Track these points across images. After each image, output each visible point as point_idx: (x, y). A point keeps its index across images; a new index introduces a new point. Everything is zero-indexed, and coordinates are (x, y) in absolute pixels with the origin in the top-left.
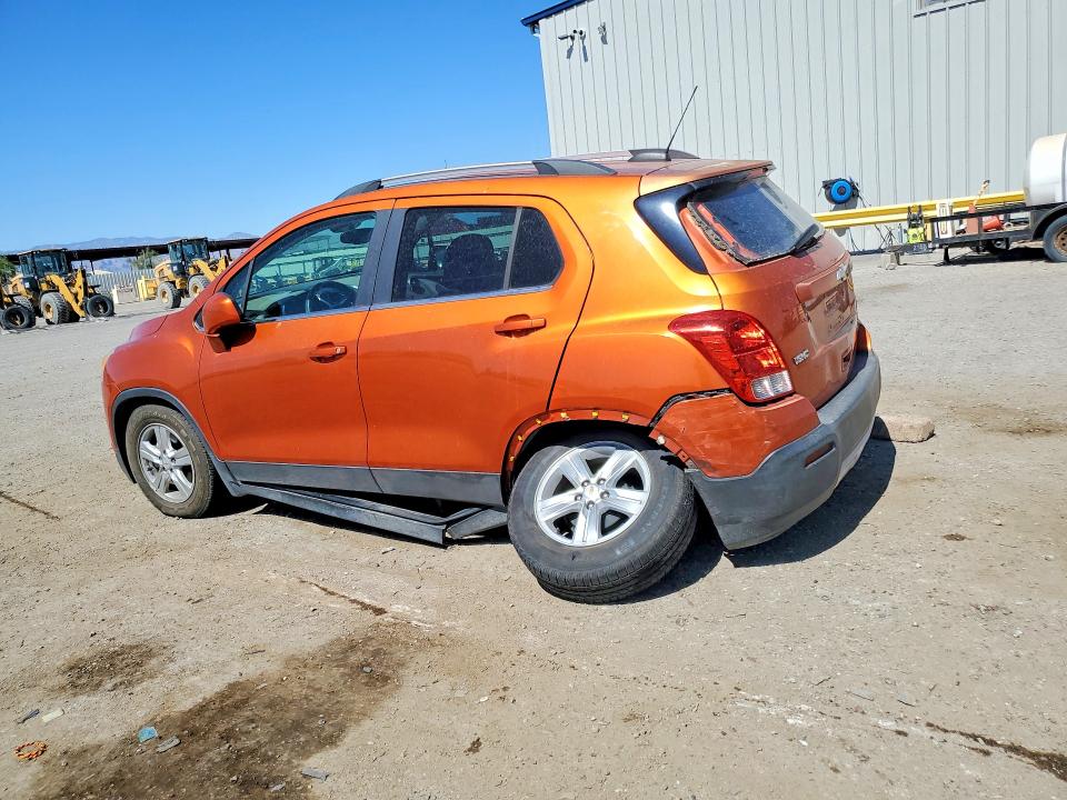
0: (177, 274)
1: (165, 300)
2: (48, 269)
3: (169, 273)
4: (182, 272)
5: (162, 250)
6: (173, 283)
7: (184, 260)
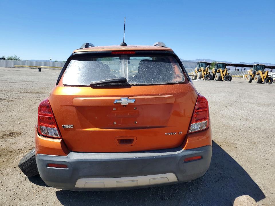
0: (253, 73)
1: (248, 80)
2: (220, 67)
3: (251, 73)
4: (254, 73)
5: (250, 66)
6: (251, 76)
7: (256, 70)
